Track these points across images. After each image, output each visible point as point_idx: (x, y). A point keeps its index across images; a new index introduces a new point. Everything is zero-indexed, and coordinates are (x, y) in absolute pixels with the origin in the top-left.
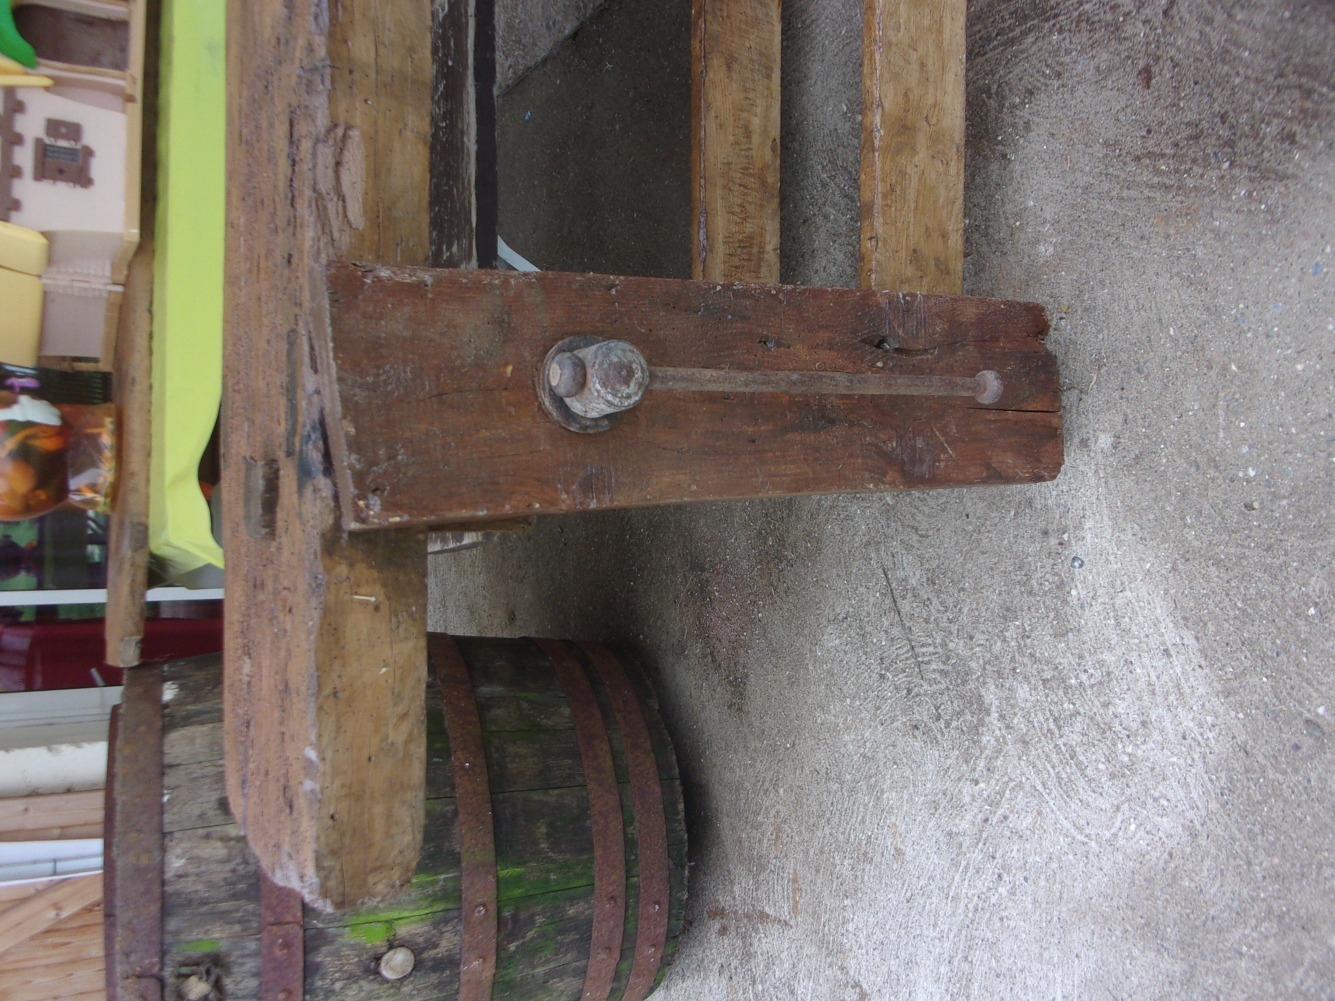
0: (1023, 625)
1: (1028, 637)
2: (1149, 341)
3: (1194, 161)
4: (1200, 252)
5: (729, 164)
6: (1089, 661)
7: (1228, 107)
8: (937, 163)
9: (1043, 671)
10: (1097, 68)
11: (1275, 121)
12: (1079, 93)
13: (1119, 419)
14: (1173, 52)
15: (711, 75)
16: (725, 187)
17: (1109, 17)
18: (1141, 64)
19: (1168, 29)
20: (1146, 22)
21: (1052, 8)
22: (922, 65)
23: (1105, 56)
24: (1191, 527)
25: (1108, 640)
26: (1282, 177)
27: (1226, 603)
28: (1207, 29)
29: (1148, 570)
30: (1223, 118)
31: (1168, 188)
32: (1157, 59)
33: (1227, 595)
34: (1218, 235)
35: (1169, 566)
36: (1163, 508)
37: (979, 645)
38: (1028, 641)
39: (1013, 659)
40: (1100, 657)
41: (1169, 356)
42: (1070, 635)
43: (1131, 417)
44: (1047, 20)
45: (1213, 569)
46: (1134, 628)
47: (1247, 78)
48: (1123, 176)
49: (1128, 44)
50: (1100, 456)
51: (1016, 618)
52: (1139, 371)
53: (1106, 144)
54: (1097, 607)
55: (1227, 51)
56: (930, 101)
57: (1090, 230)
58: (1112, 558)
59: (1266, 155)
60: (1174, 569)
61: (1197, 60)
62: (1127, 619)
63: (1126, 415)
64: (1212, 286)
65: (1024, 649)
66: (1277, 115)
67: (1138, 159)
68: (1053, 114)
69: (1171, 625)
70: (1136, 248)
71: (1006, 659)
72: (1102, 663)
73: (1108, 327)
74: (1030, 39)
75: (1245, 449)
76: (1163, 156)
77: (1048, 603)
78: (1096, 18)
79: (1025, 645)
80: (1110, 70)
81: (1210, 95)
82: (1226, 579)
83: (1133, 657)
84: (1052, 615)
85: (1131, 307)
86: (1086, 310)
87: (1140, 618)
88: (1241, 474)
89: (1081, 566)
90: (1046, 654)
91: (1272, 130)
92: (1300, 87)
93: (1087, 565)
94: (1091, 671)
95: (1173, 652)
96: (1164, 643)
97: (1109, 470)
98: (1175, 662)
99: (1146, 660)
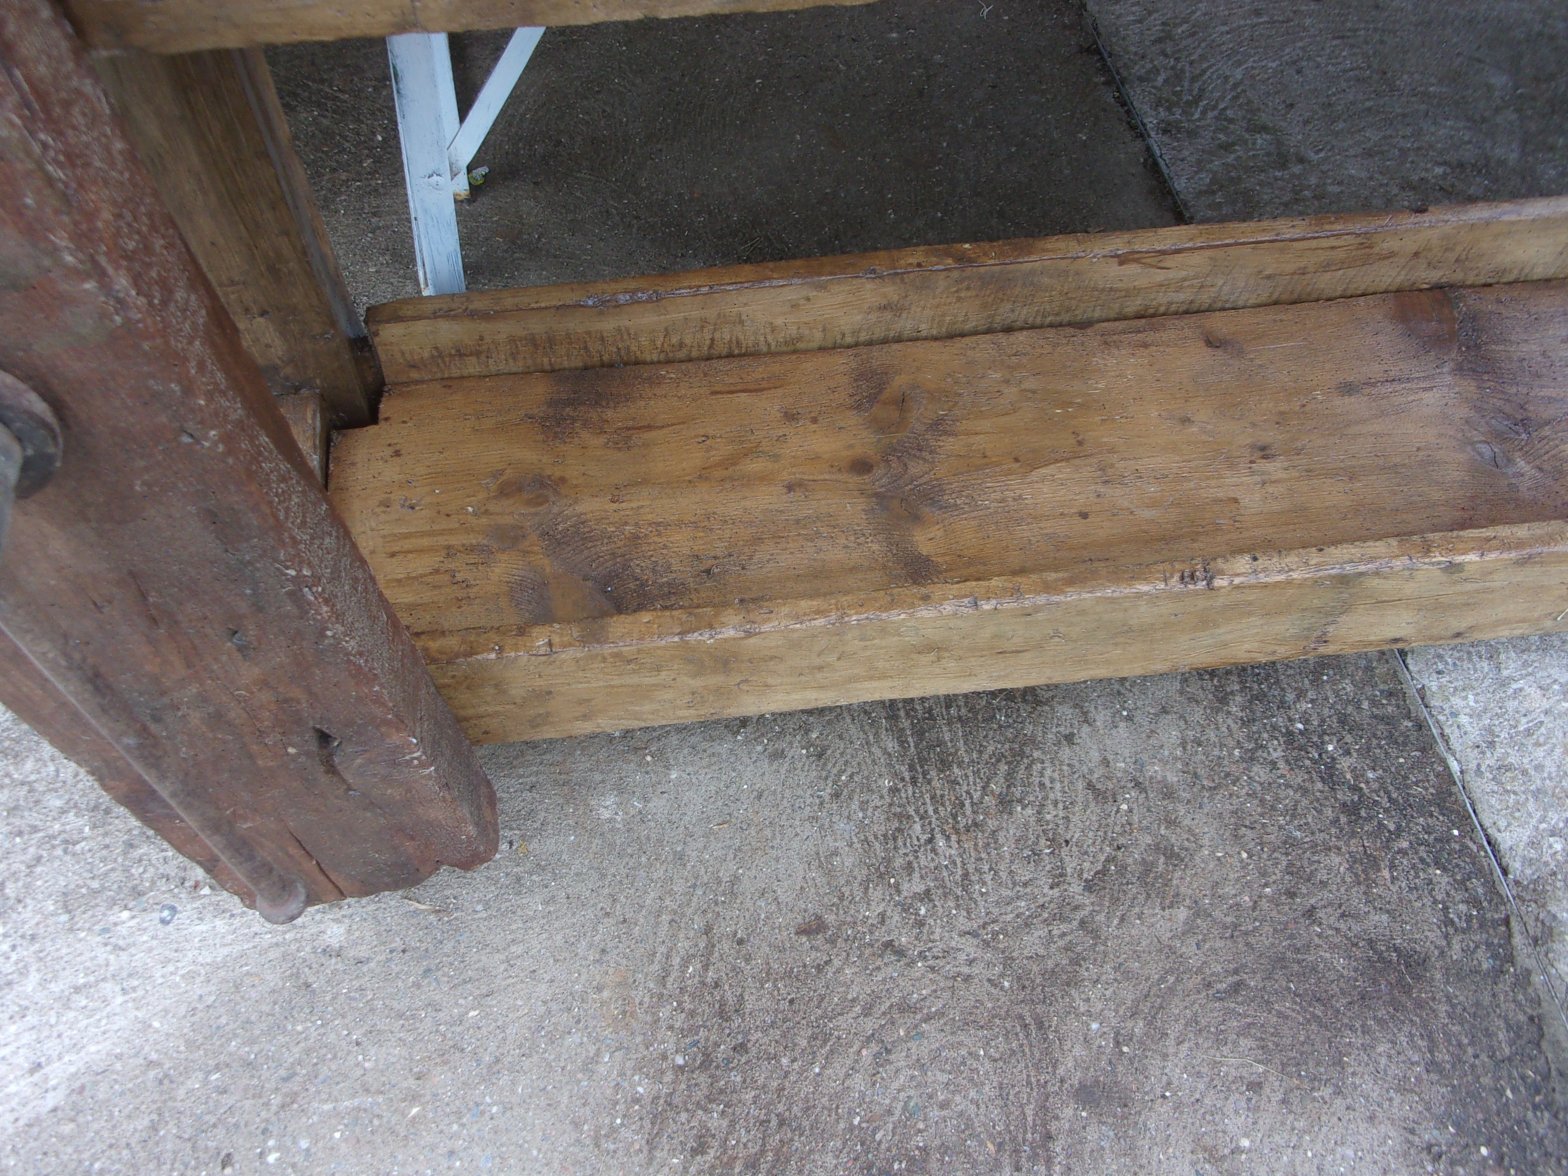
0: (85, 839)
1: (65, 851)
2: (465, 982)
3: (692, 1014)
4: (571, 1040)
5: (742, 322)
6: (27, 952)
7: (754, 1051)
8: (688, 698)
9: (17, 880)
10: (835, 853)
11: (725, 1123)
12: (809, 830)
13: (362, 952)
14: (837, 963)
15: (869, 286)
16: (704, 321)
17: (899, 862)
18: (830, 918)
19: (868, 952)
20: (883, 918)
21: (925, 774)
22: (820, 668)
23: (849, 862)
24: (206, 1082)
25: (55, 978)
26: (652, 1144)
27: (100, 1146)
28: (858, 1009)
29: (150, 1026)
30: (741, 1048)
31: (662, 981)
32: (832, 942)
33: (111, 1146)
34: (589, 1066)
35: (154, 1056)
36: (236, 1036)
37: (57, 771)
38: (59, 852)
39: (35, 829)
40: (33, 968)
41: (441, 1015)
42: (64, 918)
43: (365, 969)
44: (912, 768)
45: (146, 1122)
46: (71, 1014)
47: (787, 1074)
48: (689, 911)
49: (859, 894)
50: (314, 930)
51: (94, 827)
52: (428, 971)
53: (735, 879)
54: (102, 954)
55: (825, 1042)
56: (770, 681)
57: (624, 872)
58: (171, 968)
59: (684, 1116)
60: (151, 1064)
61: (822, 998)
62: (84, 1002)
63: (369, 960)
64: (526, 1063)
65: (48, 846)
66: (732, 1124)
67: (708, 930)
68: (788, 793)
69: (73, 1069)
70: (591, 946)
71: (33, 818)
72: (24, 972)
73: (490, 917)
74: (891, 745)
75: (304, 1144)
76: (706, 967)
77: (113, 875)
78: (900, 843)
79: (54, 847)
80: (829, 873)
81: (773, 1024)
82: (133, 1142)
83: (32, 1019)
84: (95, 884)
85: (513, 949)
86: (519, 879)
87: (85, 1022)
88: (271, 1143)
89: (163, 922)
90: (39, 883)
91: (716, 1121)
92: (763, 1152)
93: (162, 931)
94: (14, 956)
95: (37, 1077)
96: (49, 1061)
97: (294, 947)
98: (22, 1083)
99: (27, 1038)
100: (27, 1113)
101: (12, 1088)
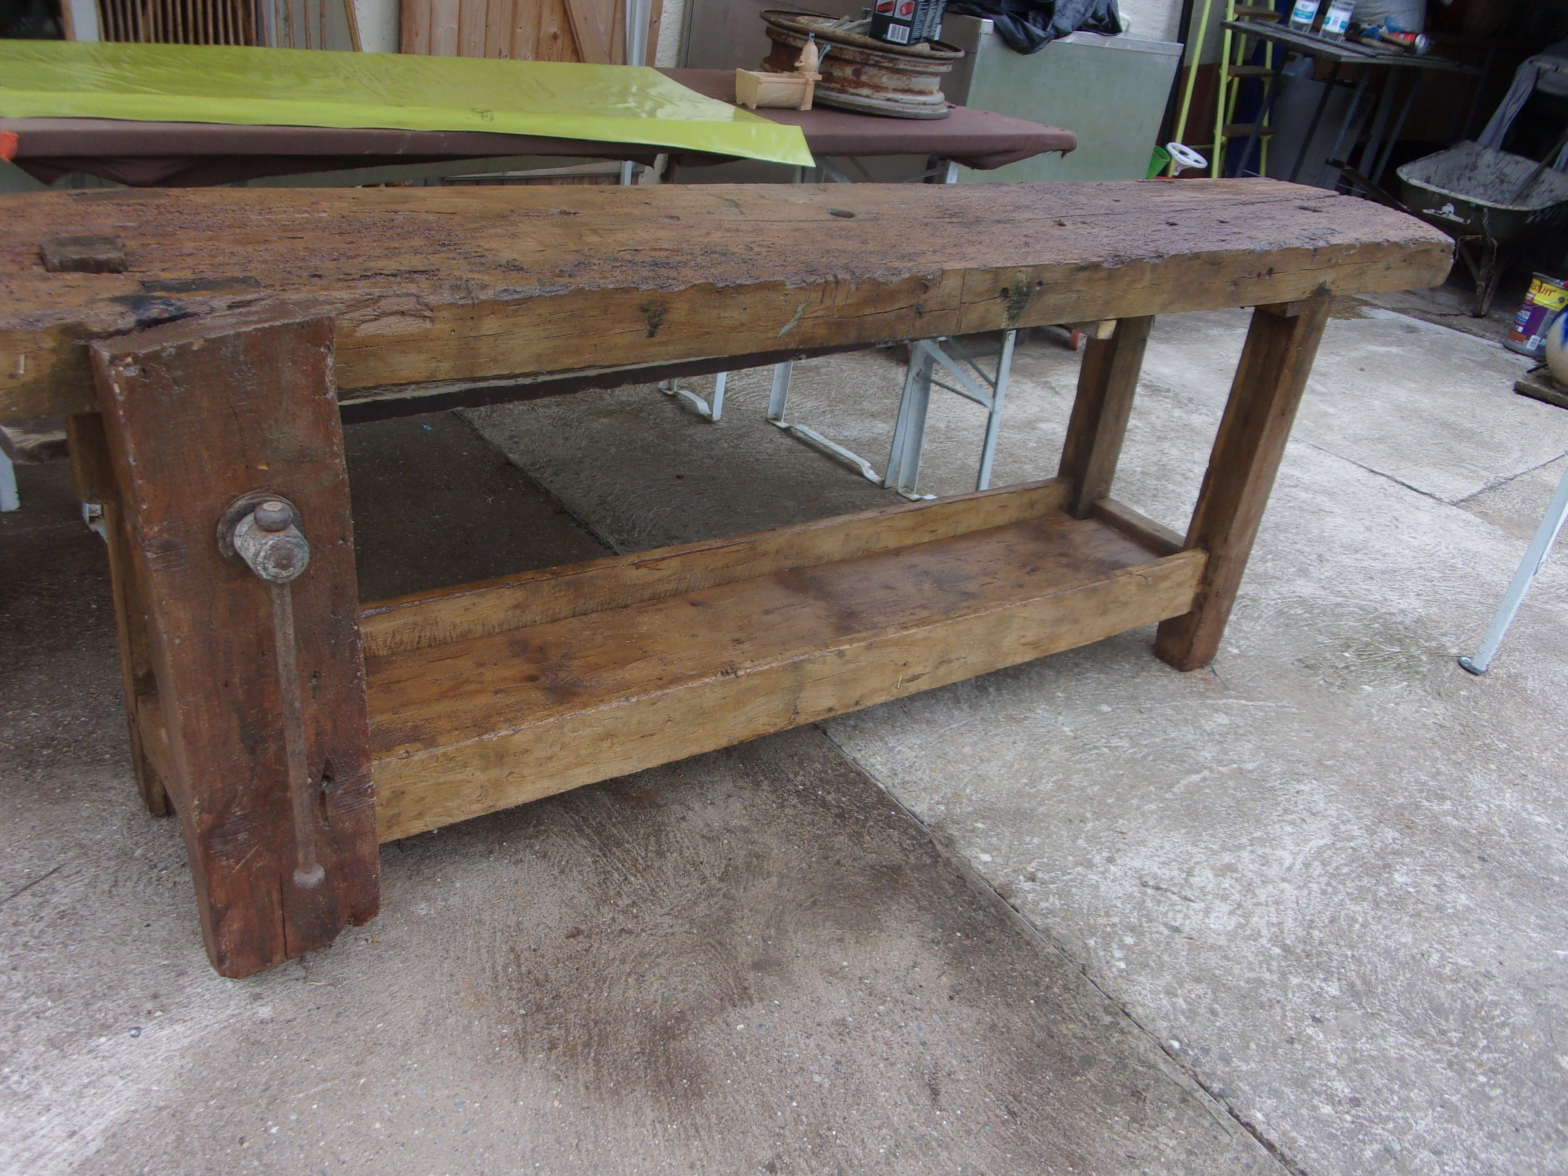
0: (49, 1009)
1: (38, 1018)
2: (367, 1012)
3: (520, 989)
4: (451, 1021)
5: (437, 623)
6: (34, 1076)
7: (565, 996)
8: (478, 792)
10: (573, 897)
11: (563, 1031)
12: (552, 891)
13: (289, 1016)
14: (596, 945)
15: (508, 593)
16: (415, 624)
17: (612, 893)
18: (583, 927)
19: (611, 937)
20: (613, 919)
21: (610, 851)
22: (551, 758)
23: (583, 899)
24: (207, 1107)
25: (64, 1084)
26: (523, 1053)
27: (143, 1159)
28: (617, 962)
29: (151, 1090)
30: (557, 997)
31: (496, 978)
32: (589, 937)
33: (152, 1157)
34: (467, 1028)
35: (162, 1104)
36: (217, 1079)
38: (34, 1019)
40: (44, 1083)
41: (358, 1032)
42: (56, 1051)
43: (295, 1023)
44: (601, 850)
45: (173, 1137)
46: (87, 1100)
47: (589, 1001)
48: (497, 944)
49: (595, 912)
50: (249, 1013)
51: (53, 1001)
52: (339, 1014)
53: (518, 924)
54: (95, 1064)
55: (605, 982)
56: (525, 772)
57: (447, 936)
58: (151, 1058)
59: (537, 1035)
60: (161, 1109)
61: (594, 964)
62: (93, 1091)
63: (295, 1019)
64: (426, 1039)
65: (23, 1018)
66: (568, 1031)
67: (512, 950)
68: (533, 877)
69: (102, 1127)
70: (442, 975)
72: (37, 1087)
73: (369, 978)
74: (584, 842)
75: (293, 1117)
76: (519, 966)
77: (83, 1022)
78: (609, 884)
79: (28, 1018)
80: (574, 907)
81: (571, 982)
82: (168, 1149)
83: (55, 1110)
84: (71, 1029)
85: (392, 989)
86: (380, 956)
87: (100, 1101)
88: (270, 1123)
89: (133, 1036)
90: (26, 1039)
91: (556, 1032)
92: (591, 1038)
93: (135, 1041)
94: (25, 1081)
95: (75, 1138)
96: (81, 1128)
97: (238, 1025)
98: (66, 1144)
99: (57, 1121)
100: (77, 1160)
101: (59, 1149)
